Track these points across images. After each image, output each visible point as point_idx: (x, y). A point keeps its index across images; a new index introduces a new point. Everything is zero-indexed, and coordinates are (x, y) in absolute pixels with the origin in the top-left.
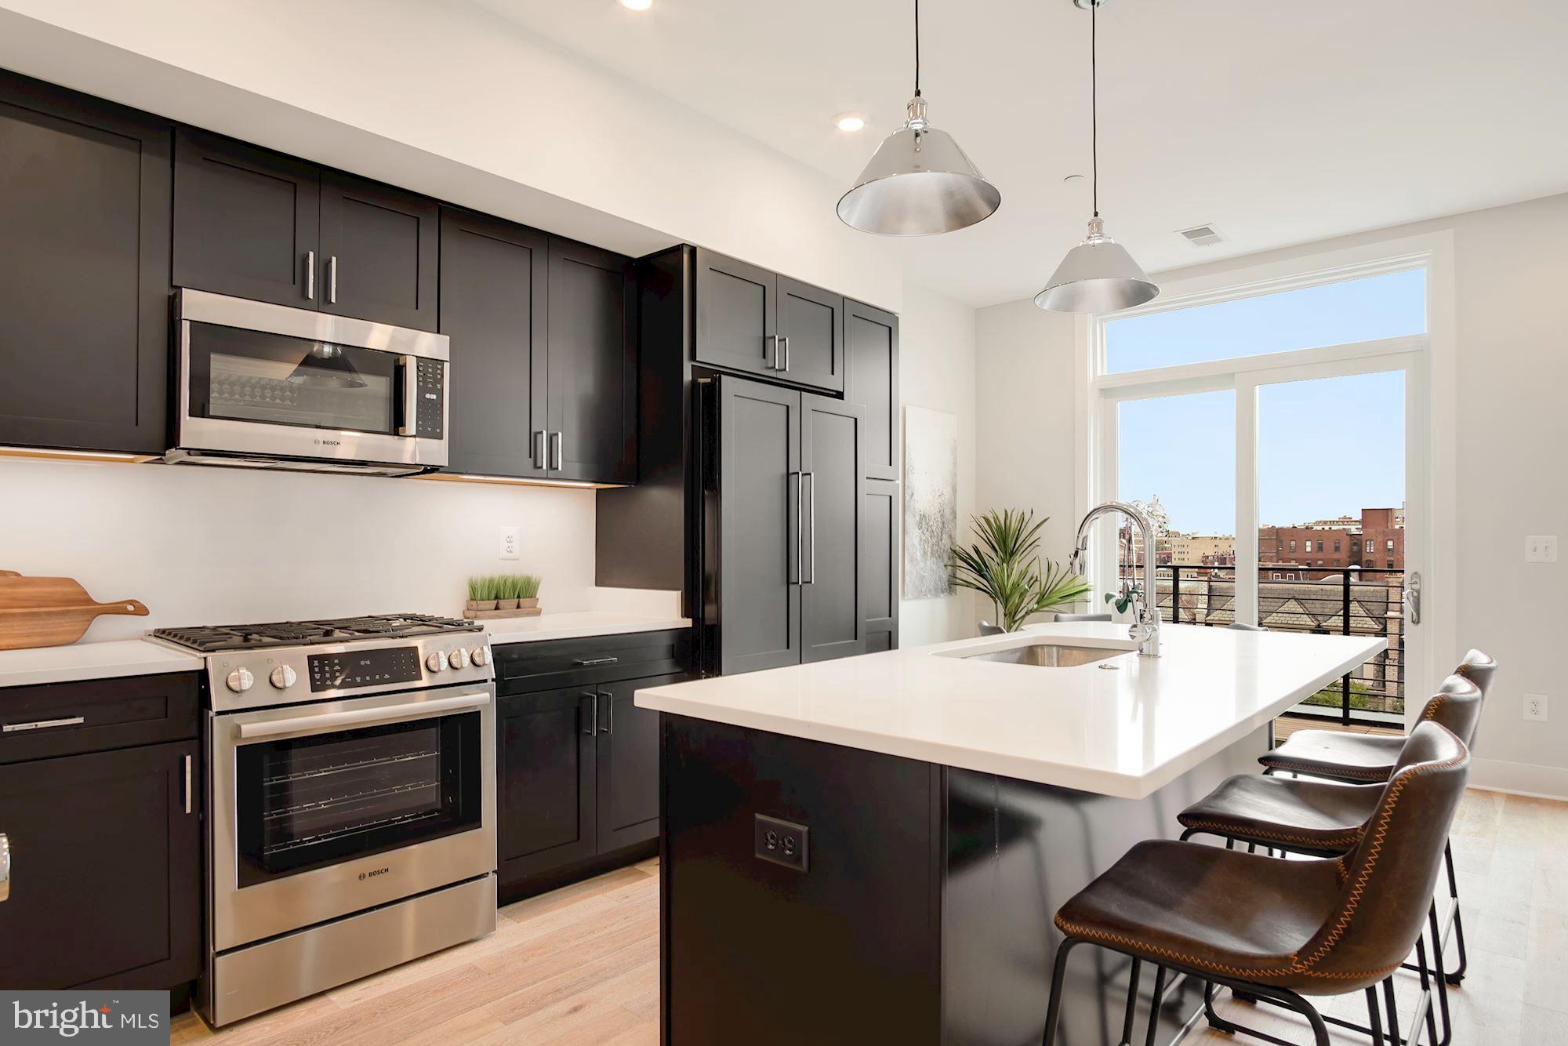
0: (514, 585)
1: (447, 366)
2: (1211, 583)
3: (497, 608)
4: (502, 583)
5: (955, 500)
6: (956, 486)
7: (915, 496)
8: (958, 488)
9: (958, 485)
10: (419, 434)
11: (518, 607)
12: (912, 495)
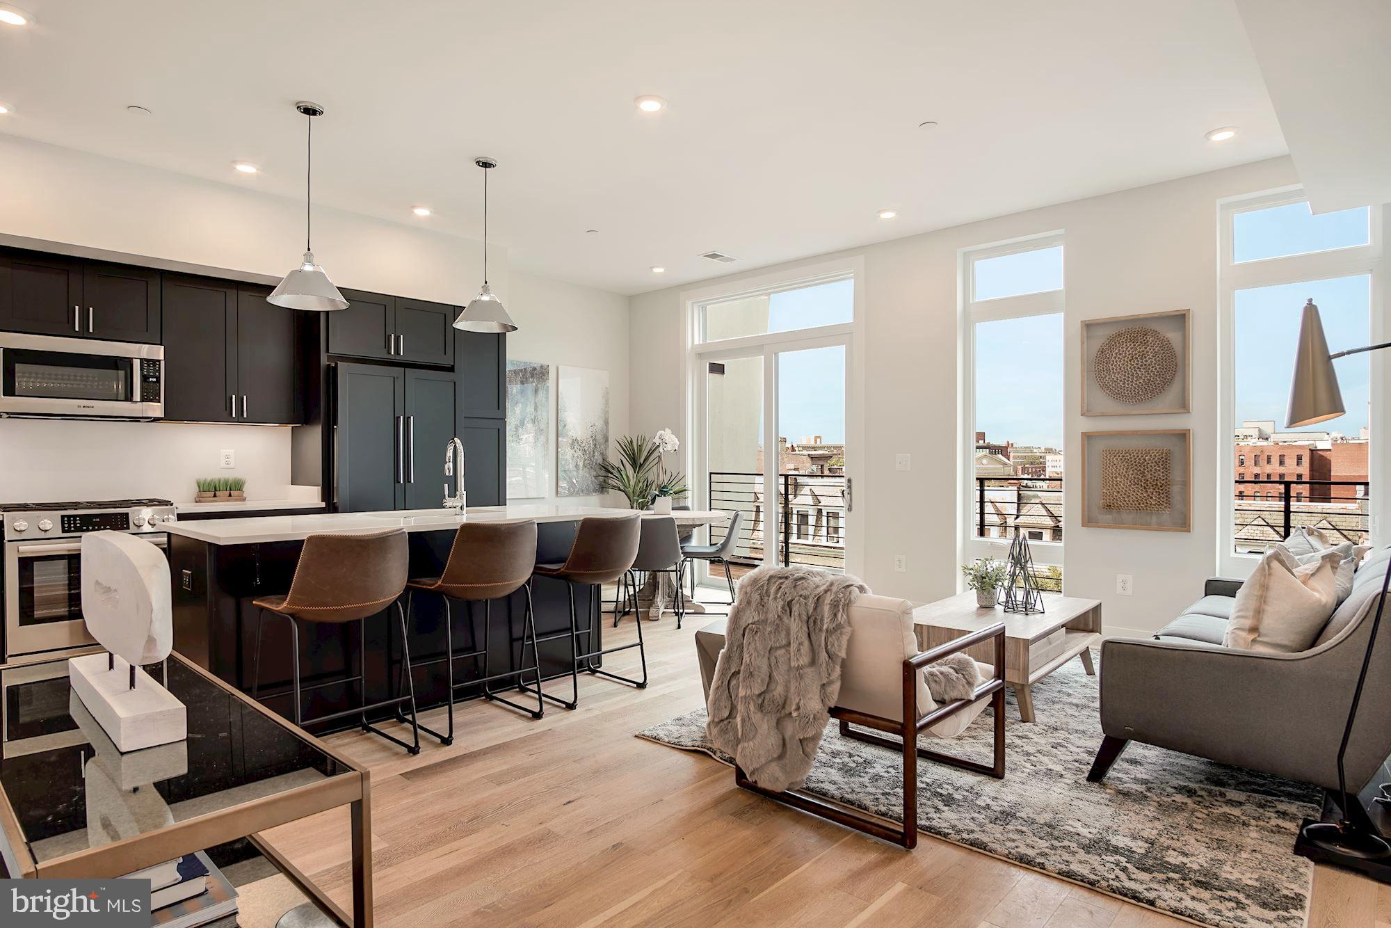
0: (226, 482)
1: (163, 363)
2: (1020, 492)
3: (215, 496)
4: (217, 483)
5: (607, 429)
6: (608, 419)
7: (567, 427)
8: (609, 421)
9: (610, 419)
10: (142, 400)
11: (230, 495)
12: (565, 426)
